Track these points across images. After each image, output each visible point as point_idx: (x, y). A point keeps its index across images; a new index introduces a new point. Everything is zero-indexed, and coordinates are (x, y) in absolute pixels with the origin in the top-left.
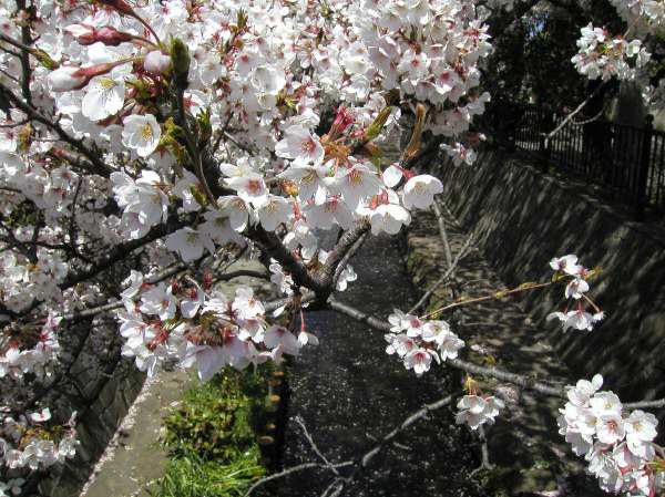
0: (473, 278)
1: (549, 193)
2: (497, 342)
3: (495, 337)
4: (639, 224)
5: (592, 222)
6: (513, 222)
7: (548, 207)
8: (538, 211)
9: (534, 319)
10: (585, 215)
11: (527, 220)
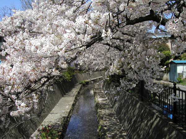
0: (111, 119)
1: (127, 96)
2: (113, 134)
3: (113, 132)
4: (142, 102)
5: (134, 103)
6: (121, 104)
7: (127, 100)
8: (125, 101)
9: (123, 128)
10: (133, 101)
11: (124, 103)
